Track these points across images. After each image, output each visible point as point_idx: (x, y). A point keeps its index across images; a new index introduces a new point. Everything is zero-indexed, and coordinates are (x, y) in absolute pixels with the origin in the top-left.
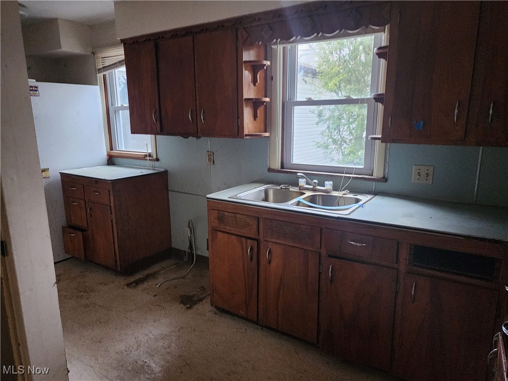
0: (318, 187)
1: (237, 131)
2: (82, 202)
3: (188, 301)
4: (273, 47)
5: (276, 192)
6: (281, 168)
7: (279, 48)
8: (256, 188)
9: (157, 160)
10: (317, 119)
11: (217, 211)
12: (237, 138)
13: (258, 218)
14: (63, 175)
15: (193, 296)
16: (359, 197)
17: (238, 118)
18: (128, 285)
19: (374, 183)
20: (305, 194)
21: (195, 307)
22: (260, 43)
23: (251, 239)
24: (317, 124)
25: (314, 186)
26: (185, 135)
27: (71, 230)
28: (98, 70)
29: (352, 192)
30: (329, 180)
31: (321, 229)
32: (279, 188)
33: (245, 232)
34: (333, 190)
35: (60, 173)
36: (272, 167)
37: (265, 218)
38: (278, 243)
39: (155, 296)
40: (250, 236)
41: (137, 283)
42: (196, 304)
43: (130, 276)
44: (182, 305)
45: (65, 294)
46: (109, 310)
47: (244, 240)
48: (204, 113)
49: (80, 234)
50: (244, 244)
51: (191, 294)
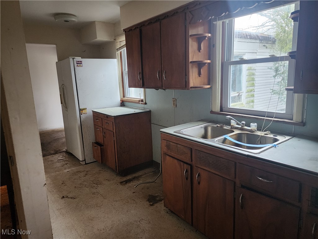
0: (246, 127)
1: (185, 85)
2: (101, 129)
3: (152, 200)
4: (214, 23)
5: (213, 129)
6: (220, 111)
7: (219, 23)
8: (198, 125)
9: (146, 104)
10: (274, 74)
11: (166, 141)
12: (185, 89)
13: (191, 149)
14: (94, 112)
15: (157, 197)
16: (278, 137)
17: (186, 75)
18: (121, 183)
19: (294, 126)
20: (233, 132)
21: (156, 205)
22: (201, 21)
23: (187, 163)
24: (274, 77)
25: (242, 126)
26: (157, 88)
27: (96, 145)
28: (117, 49)
29: (272, 132)
30: (254, 122)
31: (235, 163)
32: (215, 126)
33: (182, 158)
34: (258, 130)
35: (92, 111)
36: (213, 110)
37: (195, 149)
38: (205, 170)
39: (134, 193)
40: (186, 161)
41: (127, 182)
42: (157, 203)
43: (124, 176)
44: (148, 202)
45: (86, 184)
46: (105, 198)
47: (182, 163)
48: (165, 73)
49: (99, 147)
50: (182, 167)
51: (156, 195)
